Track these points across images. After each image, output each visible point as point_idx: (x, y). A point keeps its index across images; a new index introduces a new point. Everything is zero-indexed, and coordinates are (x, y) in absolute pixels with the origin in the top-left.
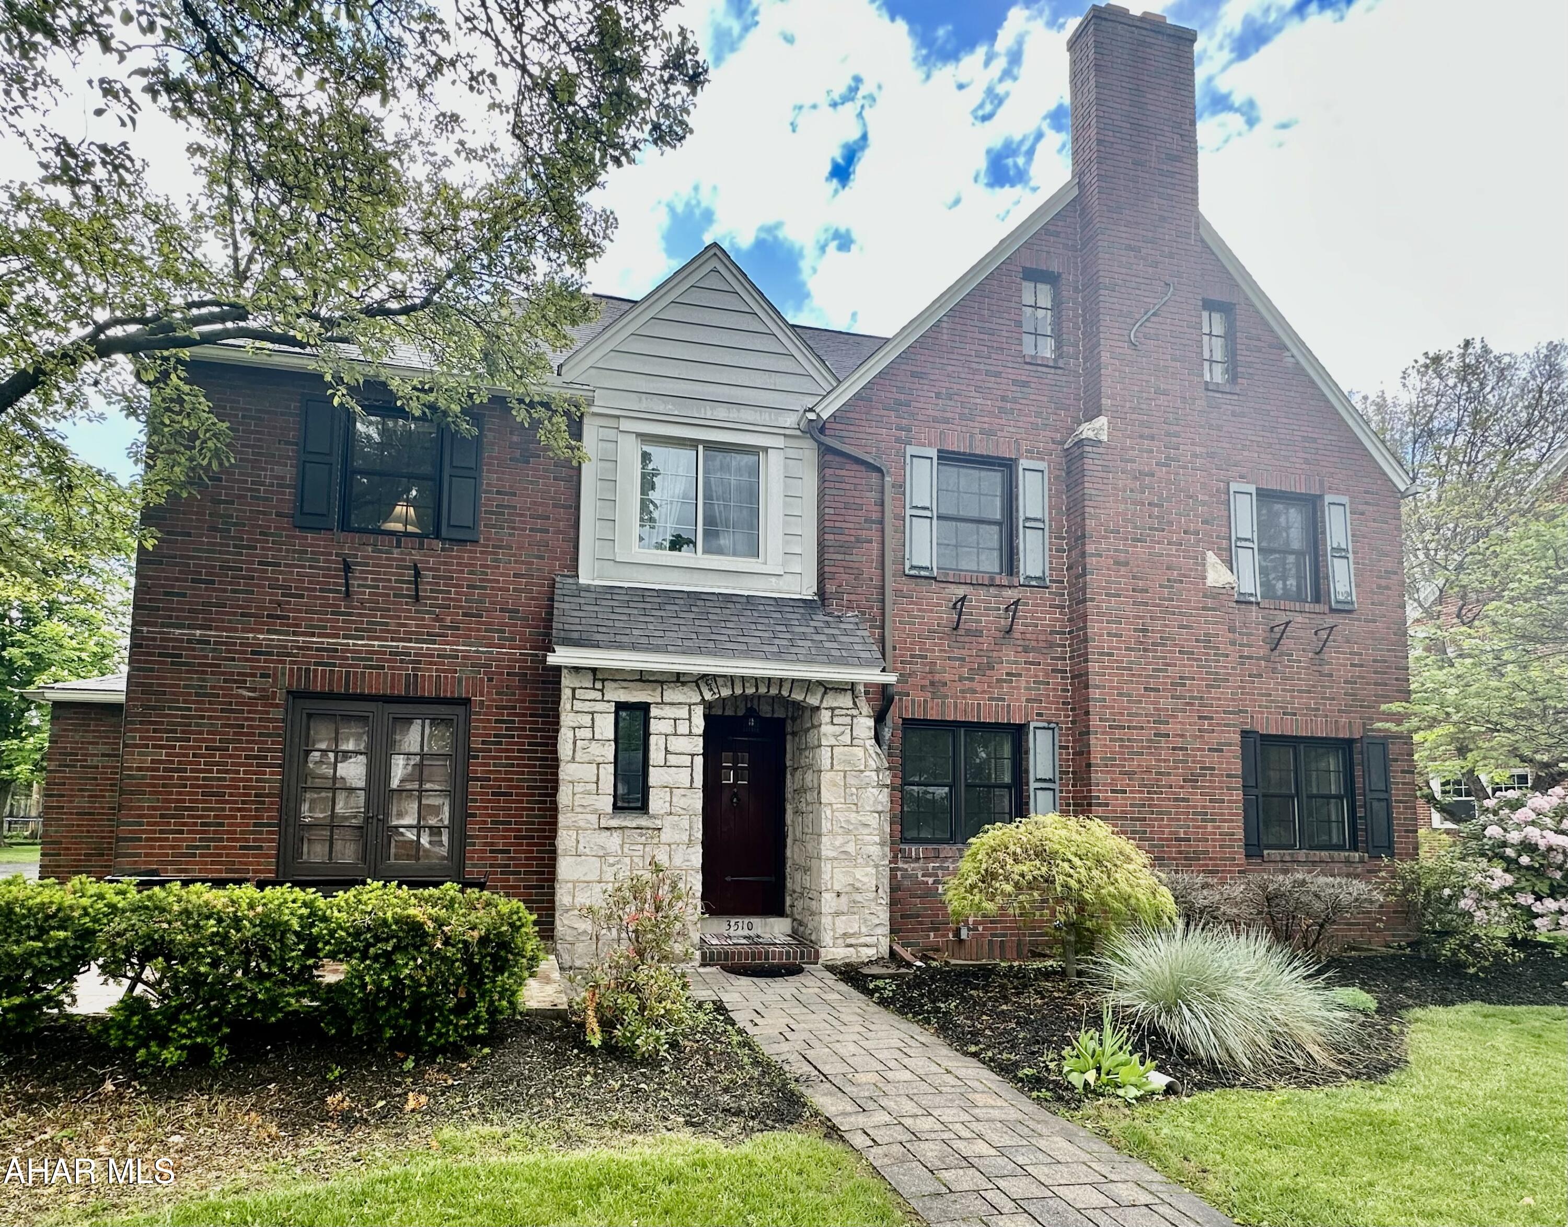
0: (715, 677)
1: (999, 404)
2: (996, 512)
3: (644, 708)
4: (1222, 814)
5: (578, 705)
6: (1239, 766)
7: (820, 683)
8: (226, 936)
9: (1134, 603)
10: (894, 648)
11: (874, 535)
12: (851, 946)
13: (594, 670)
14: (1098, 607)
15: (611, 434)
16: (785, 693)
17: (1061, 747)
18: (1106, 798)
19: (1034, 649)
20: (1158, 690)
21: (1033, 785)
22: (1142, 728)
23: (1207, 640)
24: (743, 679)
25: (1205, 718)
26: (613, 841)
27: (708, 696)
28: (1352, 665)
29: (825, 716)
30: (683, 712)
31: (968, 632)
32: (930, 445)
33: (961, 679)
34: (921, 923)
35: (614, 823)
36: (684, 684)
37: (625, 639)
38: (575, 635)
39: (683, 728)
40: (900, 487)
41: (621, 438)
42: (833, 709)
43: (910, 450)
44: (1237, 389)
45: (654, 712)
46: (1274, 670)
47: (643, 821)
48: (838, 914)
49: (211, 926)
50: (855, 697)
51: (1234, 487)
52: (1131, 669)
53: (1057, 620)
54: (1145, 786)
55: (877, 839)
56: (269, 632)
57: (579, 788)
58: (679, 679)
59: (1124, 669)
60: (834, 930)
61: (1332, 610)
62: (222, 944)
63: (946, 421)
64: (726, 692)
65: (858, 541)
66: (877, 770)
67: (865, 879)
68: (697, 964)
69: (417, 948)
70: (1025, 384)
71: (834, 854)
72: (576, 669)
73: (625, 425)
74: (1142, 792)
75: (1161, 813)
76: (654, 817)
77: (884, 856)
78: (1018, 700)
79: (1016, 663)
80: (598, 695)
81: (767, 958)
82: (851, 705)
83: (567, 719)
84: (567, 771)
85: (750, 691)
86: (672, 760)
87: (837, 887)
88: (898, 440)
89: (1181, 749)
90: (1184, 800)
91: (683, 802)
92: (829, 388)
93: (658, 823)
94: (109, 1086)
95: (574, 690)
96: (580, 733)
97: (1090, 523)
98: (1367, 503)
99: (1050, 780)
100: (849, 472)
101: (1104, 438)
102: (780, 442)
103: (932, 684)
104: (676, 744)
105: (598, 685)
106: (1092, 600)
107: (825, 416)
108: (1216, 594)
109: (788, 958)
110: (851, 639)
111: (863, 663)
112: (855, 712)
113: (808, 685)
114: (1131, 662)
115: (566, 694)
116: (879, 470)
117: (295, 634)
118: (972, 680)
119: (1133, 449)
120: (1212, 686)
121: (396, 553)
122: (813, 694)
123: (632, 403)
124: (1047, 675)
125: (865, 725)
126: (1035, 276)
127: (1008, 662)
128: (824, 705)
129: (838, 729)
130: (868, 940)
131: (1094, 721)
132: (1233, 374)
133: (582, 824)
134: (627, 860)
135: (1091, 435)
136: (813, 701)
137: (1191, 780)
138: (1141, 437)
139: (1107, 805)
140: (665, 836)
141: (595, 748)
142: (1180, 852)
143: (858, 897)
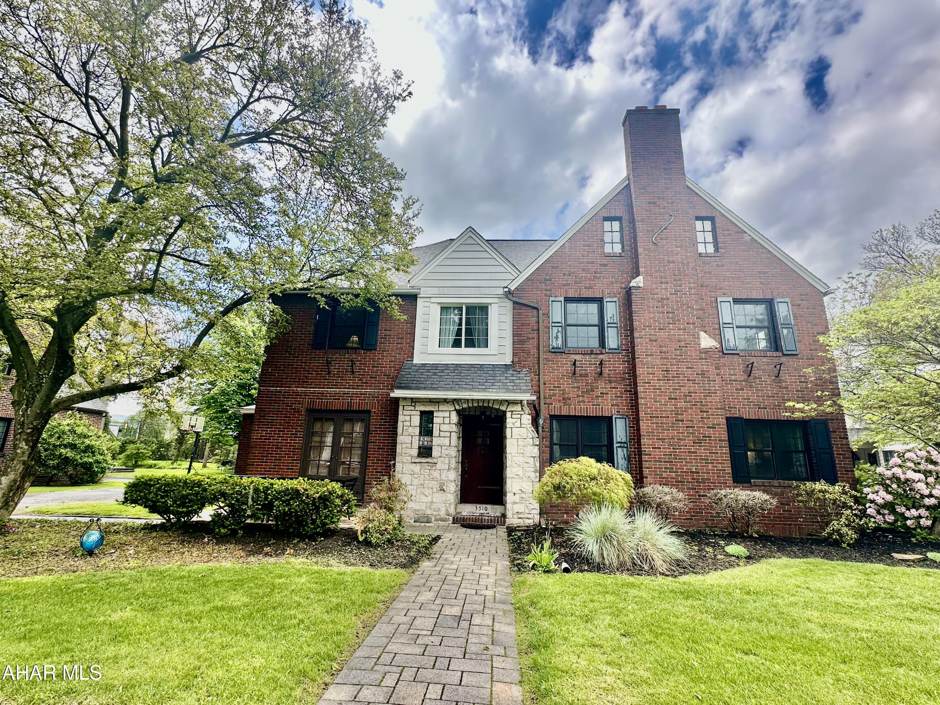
0: (460, 400)
1: (594, 275)
2: (595, 321)
3: (432, 413)
4: (718, 460)
5: (405, 412)
6: (726, 436)
7: (506, 401)
8: (241, 492)
9: (661, 358)
10: (545, 384)
11: (535, 336)
12: (520, 518)
13: (412, 399)
14: (641, 361)
15: (427, 304)
16: (491, 405)
17: (630, 427)
18: (650, 451)
19: (614, 382)
20: (676, 399)
21: (615, 445)
22: (668, 417)
23: (703, 374)
24: (473, 400)
25: (704, 412)
26: (417, 468)
27: (457, 407)
28: (800, 382)
29: (508, 415)
30: (447, 414)
31: (581, 375)
32: (561, 296)
33: (578, 396)
34: (560, 510)
35: (418, 460)
36: (447, 403)
37: (423, 385)
38: (403, 385)
39: (447, 420)
40: (547, 315)
41: (431, 305)
42: (512, 411)
43: (551, 299)
44: (718, 254)
45: (435, 414)
46: (751, 386)
47: (429, 460)
48: (515, 503)
49: (237, 488)
50: (522, 406)
51: (719, 299)
52: (660, 389)
53: (626, 367)
54: (671, 445)
55: (533, 469)
56: (302, 387)
57: (404, 446)
58: (445, 401)
59: (657, 389)
60: (513, 510)
61: (784, 355)
62: (240, 494)
63: (568, 285)
64: (465, 406)
65: (528, 338)
66: (533, 438)
67: (527, 488)
68: (451, 522)
69: (297, 499)
70: (606, 265)
71: (513, 476)
72: (405, 399)
73: (433, 300)
74: (670, 448)
75: (681, 459)
76: (434, 458)
77: (536, 477)
78: (606, 405)
79: (605, 388)
80: (413, 408)
81: (482, 522)
82: (520, 409)
83: (401, 418)
84: (400, 439)
85: (476, 405)
86: (442, 434)
87: (514, 491)
88: (546, 295)
89: (691, 427)
90: (693, 452)
91: (446, 452)
92: (516, 276)
93: (435, 461)
94: (206, 540)
95: (404, 406)
96: (405, 424)
97: (636, 324)
98: (802, 300)
99: (625, 443)
100: (524, 311)
101: (641, 285)
102: (496, 300)
103: (564, 399)
104: (444, 428)
105: (413, 404)
106: (638, 358)
107: (512, 289)
108: (707, 351)
109: (491, 522)
110: (520, 381)
111: (525, 392)
112: (522, 413)
113: (501, 402)
114: (661, 386)
115: (401, 408)
116: (536, 308)
117: (310, 388)
118: (583, 396)
119: (657, 288)
120: (707, 396)
121: (347, 356)
122: (503, 405)
123: (436, 291)
124: (622, 393)
125: (527, 419)
126: (611, 219)
127: (601, 388)
128: (508, 410)
129: (514, 420)
130: (529, 516)
131: (642, 414)
132: (717, 249)
133: (405, 461)
134: (422, 476)
135: (635, 285)
136: (503, 408)
137: (697, 442)
138: (661, 283)
139: (650, 455)
140: (438, 466)
141: (411, 430)
142: (693, 479)
143: (523, 496)
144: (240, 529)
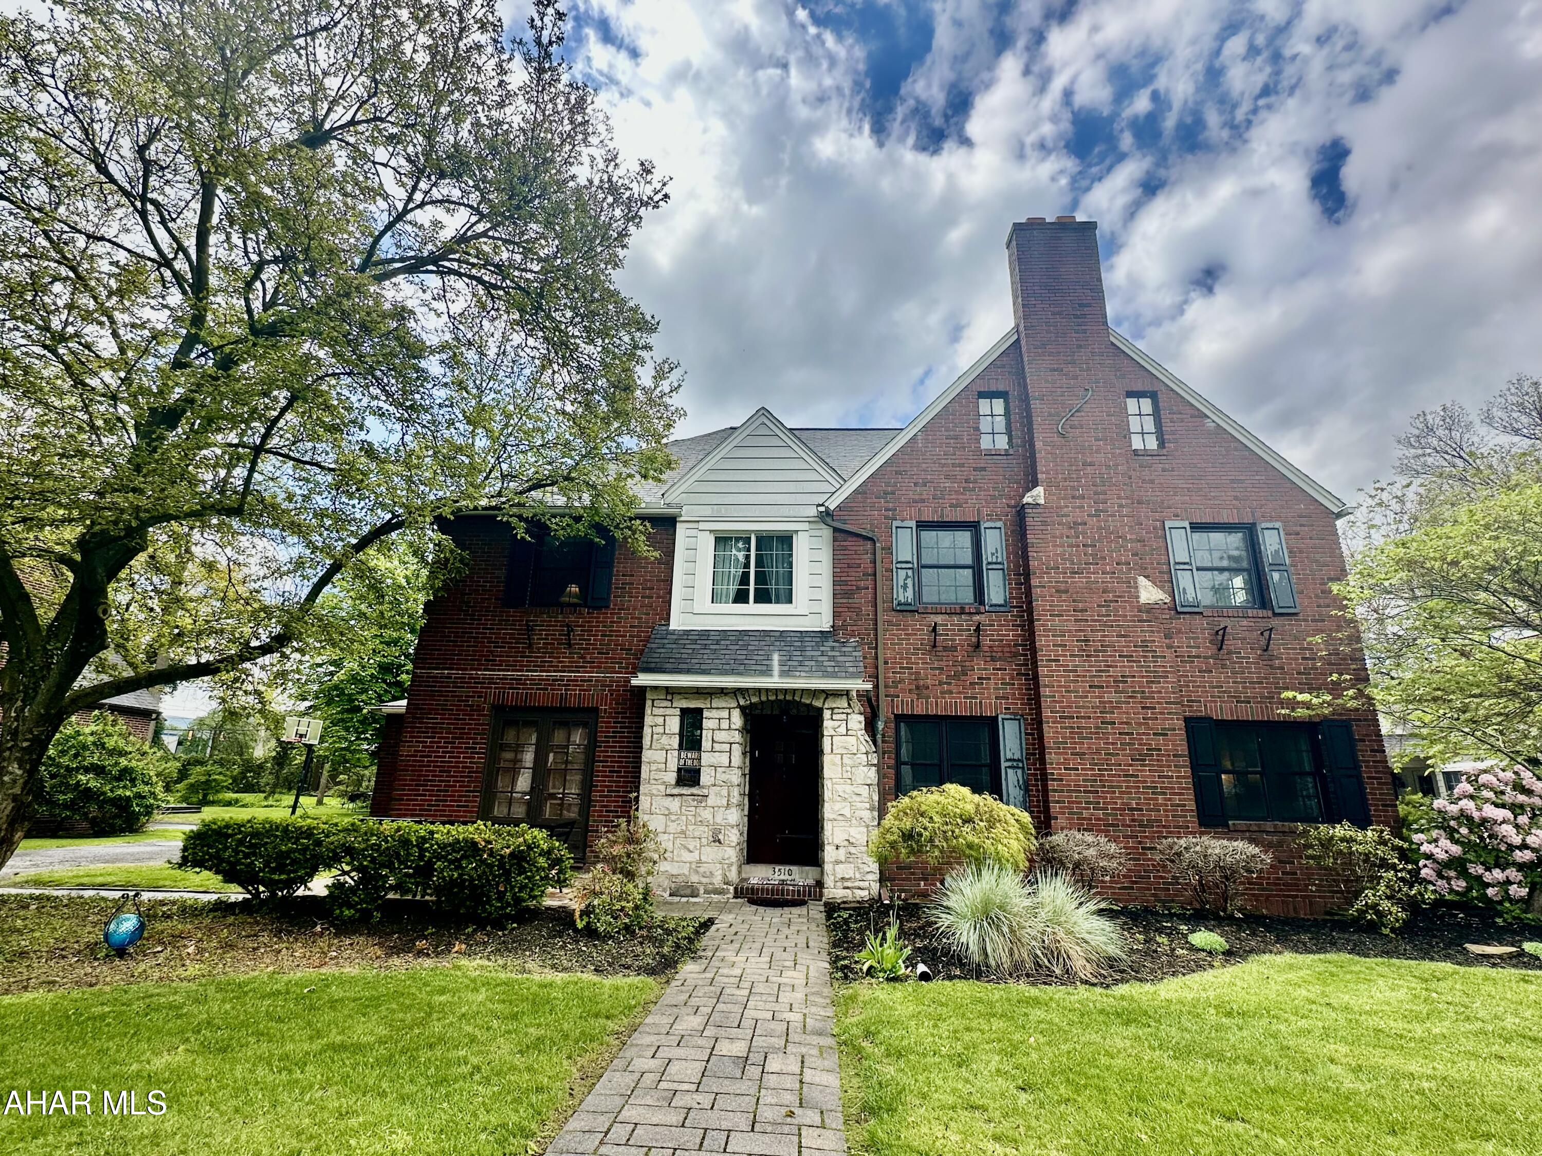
0: (747, 689)
1: (964, 485)
2: (968, 559)
3: (700, 711)
4: (1173, 788)
5: (656, 711)
6: (1186, 747)
7: (823, 691)
8: (380, 846)
9: (1076, 621)
10: (886, 663)
11: (870, 583)
12: (848, 888)
13: (667, 688)
14: (1043, 625)
15: (693, 533)
16: (797, 699)
17: (1026, 734)
18: (1060, 774)
19: (1000, 659)
20: (1102, 687)
21: (1004, 764)
22: (1089, 718)
23: (1145, 645)
24: (767, 690)
25: (1148, 708)
26: (674, 804)
27: (742, 702)
28: (1303, 659)
29: (827, 714)
30: (725, 714)
31: (945, 648)
32: (911, 519)
33: (941, 683)
34: (913, 874)
35: (676, 791)
36: (726, 694)
37: (685, 666)
38: (653, 665)
39: (725, 724)
40: (888, 550)
41: (700, 534)
42: (832, 709)
43: (895, 523)
44: (1164, 452)
45: (706, 714)
46: (1224, 666)
47: (694, 790)
48: (838, 862)
49: (373, 840)
50: (849, 700)
51: (1168, 524)
52: (1076, 671)
53: (1019, 635)
54: (1096, 764)
55: (868, 806)
56: (485, 670)
57: (654, 767)
58: (722, 692)
59: (1071, 671)
60: (834, 875)
61: (1275, 615)
62: (377, 850)
63: (923, 501)
64: (755, 700)
65: (858, 588)
66: (867, 753)
67: (858, 836)
68: (731, 896)
70: (984, 469)
71: (834, 816)
72: (655, 688)
73: (702, 526)
74: (1093, 769)
75: (1112, 787)
76: (703, 787)
77: (874, 818)
78: (988, 698)
79: (985, 669)
80: (668, 704)
81: (783, 895)
82: (846, 705)
83: (648, 720)
84: (647, 755)
85: (772, 698)
86: (717, 747)
87: (836, 842)
88: (886, 518)
89: (1127, 734)
90: (1132, 776)
91: (725, 777)
92: (838, 486)
93: (705, 792)
94: (318, 928)
95: (653, 700)
96: (656, 730)
97: (1033, 564)
98: (1301, 525)
99: (1019, 760)
100: (849, 543)
101: (1042, 502)
102: (806, 526)
103: (918, 688)
104: (721, 736)
105: (669, 697)
106: (1039, 620)
107: (832, 507)
108: (1150, 609)
109: (799, 895)
110: (845, 659)
111: (853, 676)
112: (849, 711)
113: (815, 693)
114: (1077, 666)
115: (649, 703)
116: (871, 539)
117: (499, 670)
118: (949, 684)
119: (1067, 507)
120: (1152, 682)
122: (818, 699)
123: (707, 511)
124: (1012, 678)
125: (857, 721)
126: (991, 395)
127: (979, 669)
128: (826, 706)
129: (836, 724)
130: (862, 884)
131: (1046, 713)
132: (1162, 444)
133: (655, 792)
134: (684, 818)
135: (1030, 500)
136: (818, 703)
137: (1140, 758)
138: (1073, 497)
139: (1061, 780)
140: (711, 801)
141: (664, 740)
142: (1133, 820)
143: (853, 850)
144: (377, 909)
